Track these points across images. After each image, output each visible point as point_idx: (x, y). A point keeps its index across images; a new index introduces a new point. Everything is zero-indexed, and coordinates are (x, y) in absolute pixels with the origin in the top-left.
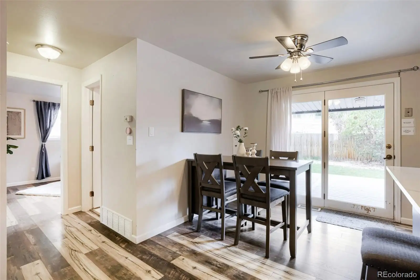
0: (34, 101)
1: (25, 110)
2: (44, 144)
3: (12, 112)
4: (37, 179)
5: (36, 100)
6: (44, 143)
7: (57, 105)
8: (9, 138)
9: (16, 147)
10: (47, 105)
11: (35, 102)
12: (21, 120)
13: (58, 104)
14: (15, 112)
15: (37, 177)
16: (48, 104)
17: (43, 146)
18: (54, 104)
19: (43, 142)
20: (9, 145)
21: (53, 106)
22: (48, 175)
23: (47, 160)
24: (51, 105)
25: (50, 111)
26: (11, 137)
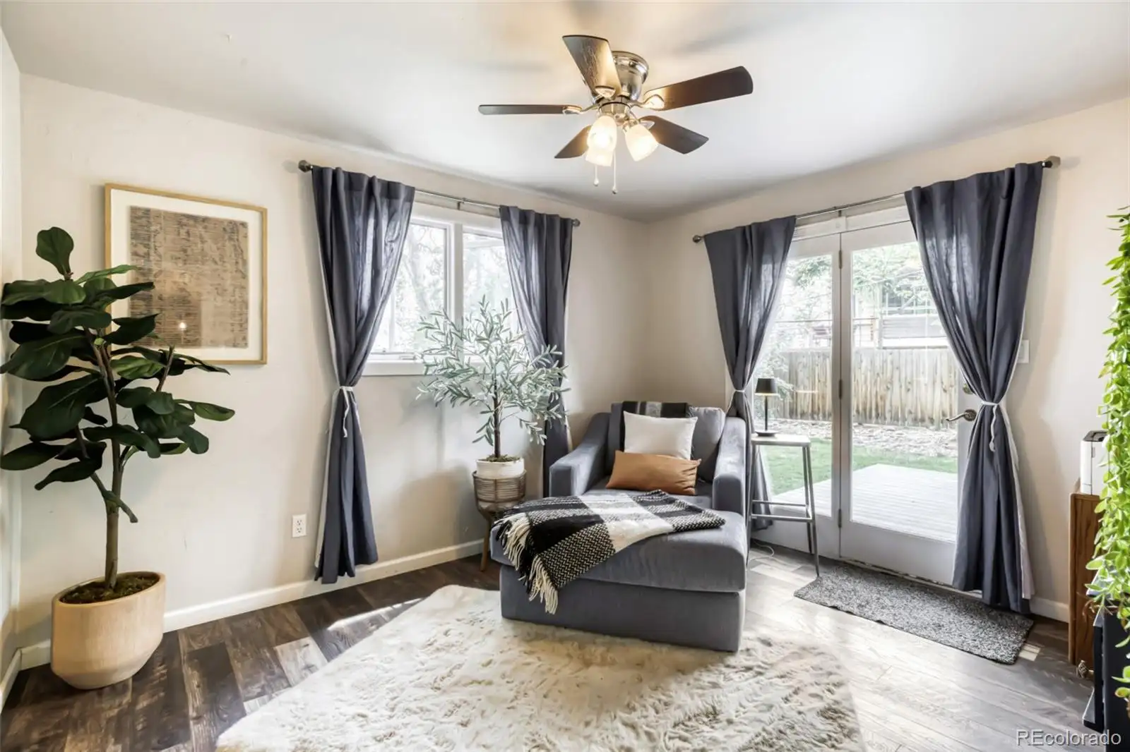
0: (304, 167)
1: (263, 213)
2: (348, 392)
3: (205, 220)
4: (320, 573)
5: (314, 161)
6: (350, 389)
7: (403, 195)
8: (190, 363)
9: (221, 413)
10: (360, 190)
11: (310, 172)
12: (245, 262)
13: (407, 187)
14: (217, 222)
15: (317, 565)
16: (365, 183)
17: (344, 409)
18: (391, 190)
19: (342, 384)
20: (191, 403)
21: (385, 202)
22: (365, 555)
23: (361, 475)
24: (378, 190)
25: (371, 222)
26: (201, 359)
